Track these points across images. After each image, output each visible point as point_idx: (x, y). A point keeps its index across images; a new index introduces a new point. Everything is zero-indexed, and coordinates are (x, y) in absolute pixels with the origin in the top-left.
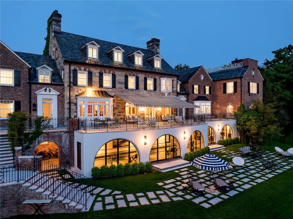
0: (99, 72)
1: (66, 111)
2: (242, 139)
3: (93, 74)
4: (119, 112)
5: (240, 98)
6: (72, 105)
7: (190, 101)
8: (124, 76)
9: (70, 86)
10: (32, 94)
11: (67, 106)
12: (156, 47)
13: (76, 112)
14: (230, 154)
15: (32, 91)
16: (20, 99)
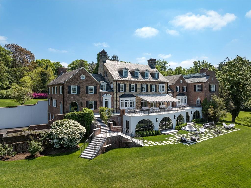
0: (129, 84)
1: (115, 105)
2: (206, 119)
3: (126, 85)
4: (138, 105)
5: (204, 95)
6: (118, 102)
7: (174, 96)
8: (140, 85)
9: (116, 92)
10: (101, 97)
11: (115, 103)
12: (154, 64)
13: (119, 105)
14: (198, 127)
15: (101, 96)
16: (96, 100)
